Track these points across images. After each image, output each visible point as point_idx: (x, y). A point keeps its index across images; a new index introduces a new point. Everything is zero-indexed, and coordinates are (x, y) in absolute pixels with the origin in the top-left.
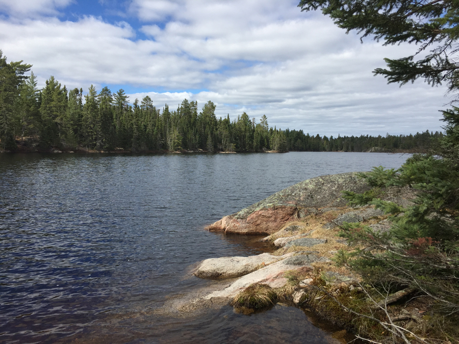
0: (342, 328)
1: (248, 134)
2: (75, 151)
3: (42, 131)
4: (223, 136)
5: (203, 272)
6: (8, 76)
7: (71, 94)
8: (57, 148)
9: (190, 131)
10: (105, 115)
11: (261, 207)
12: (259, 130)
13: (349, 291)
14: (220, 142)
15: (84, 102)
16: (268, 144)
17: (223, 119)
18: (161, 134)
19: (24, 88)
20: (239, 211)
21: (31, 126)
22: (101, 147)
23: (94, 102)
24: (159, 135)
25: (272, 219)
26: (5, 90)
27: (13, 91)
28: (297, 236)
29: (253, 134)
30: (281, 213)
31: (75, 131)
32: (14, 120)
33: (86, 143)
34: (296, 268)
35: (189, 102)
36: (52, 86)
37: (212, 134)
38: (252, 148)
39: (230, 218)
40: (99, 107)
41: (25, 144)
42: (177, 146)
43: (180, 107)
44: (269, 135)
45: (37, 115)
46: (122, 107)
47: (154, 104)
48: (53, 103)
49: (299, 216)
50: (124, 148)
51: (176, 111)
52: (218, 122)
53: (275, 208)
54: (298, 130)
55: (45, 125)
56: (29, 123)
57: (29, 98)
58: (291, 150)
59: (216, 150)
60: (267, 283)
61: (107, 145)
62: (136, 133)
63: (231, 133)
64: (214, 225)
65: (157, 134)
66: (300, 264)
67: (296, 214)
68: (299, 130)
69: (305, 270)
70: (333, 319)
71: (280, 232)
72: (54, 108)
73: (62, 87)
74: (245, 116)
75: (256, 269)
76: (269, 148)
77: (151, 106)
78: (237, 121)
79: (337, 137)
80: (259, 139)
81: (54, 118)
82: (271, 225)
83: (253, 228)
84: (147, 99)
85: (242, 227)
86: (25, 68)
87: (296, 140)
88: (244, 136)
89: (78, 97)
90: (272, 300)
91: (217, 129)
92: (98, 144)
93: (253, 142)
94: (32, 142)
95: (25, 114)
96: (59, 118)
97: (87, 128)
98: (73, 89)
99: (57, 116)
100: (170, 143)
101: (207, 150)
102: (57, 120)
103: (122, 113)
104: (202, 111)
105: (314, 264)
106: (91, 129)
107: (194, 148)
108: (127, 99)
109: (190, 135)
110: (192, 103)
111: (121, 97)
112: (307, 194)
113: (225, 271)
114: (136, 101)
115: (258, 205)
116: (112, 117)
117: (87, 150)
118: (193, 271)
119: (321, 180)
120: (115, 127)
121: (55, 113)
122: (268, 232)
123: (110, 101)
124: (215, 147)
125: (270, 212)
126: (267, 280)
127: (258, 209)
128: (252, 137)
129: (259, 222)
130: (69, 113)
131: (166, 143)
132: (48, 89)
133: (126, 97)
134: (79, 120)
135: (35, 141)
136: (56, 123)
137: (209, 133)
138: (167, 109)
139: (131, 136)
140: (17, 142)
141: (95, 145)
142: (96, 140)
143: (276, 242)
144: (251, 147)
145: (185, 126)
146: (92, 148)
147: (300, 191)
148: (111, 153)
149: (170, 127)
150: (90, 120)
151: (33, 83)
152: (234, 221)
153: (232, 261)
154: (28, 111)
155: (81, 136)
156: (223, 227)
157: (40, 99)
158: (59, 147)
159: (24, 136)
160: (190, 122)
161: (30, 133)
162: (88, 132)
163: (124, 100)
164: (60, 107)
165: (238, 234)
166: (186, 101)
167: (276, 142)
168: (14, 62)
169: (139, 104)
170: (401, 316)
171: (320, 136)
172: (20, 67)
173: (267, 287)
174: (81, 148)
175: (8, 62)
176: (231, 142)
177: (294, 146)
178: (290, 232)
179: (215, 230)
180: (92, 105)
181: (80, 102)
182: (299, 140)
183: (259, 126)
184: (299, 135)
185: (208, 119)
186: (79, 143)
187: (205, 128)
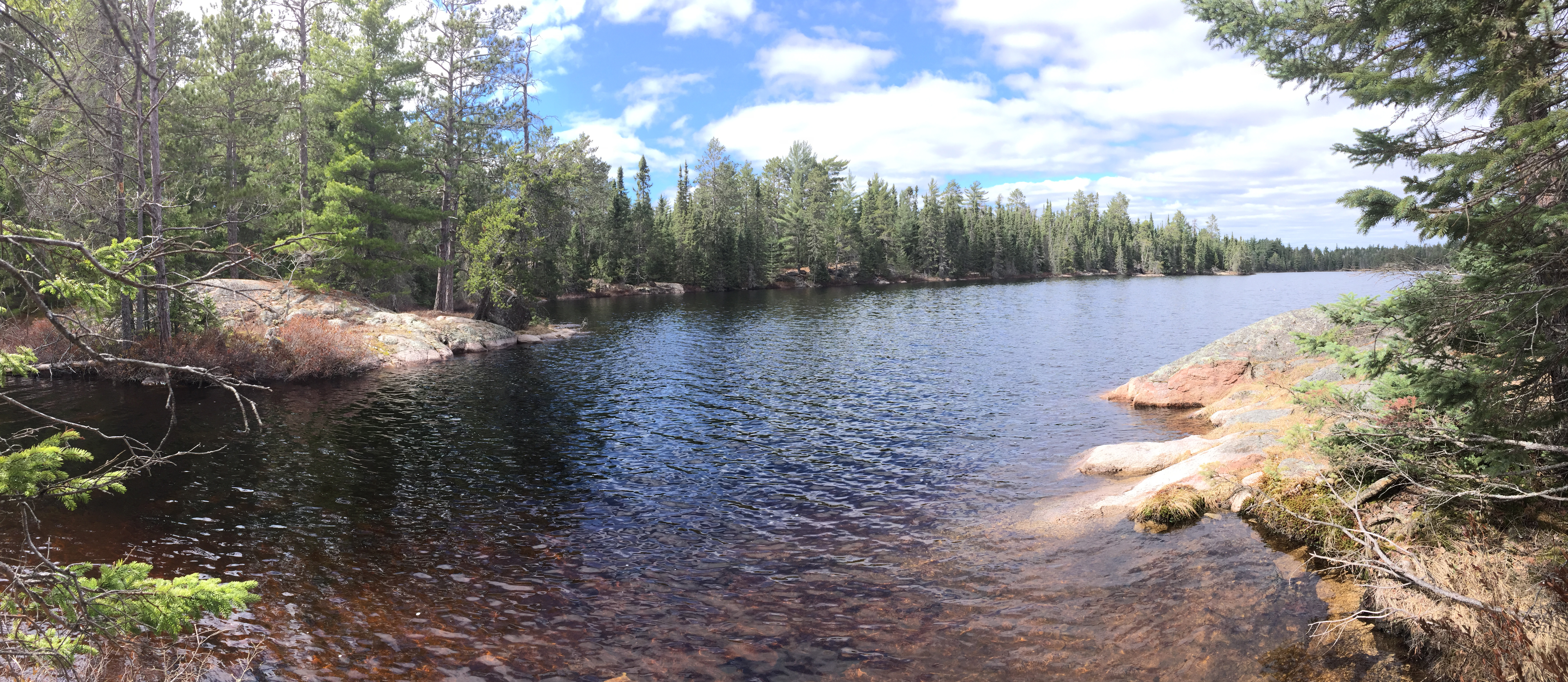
0: (1302, 544)
1: (1184, 246)
2: (909, 280)
3: (863, 254)
4: (1143, 249)
5: (1093, 466)
6: (819, 180)
7: (903, 196)
8: (883, 277)
9: (1088, 242)
10: (951, 224)
11: (1192, 362)
12: (1204, 239)
13: (1315, 486)
14: (1139, 259)
15: (921, 206)
16: (1221, 262)
17: (1142, 221)
18: (1040, 248)
19: (839, 194)
20: (1155, 370)
21: (848, 248)
22: (946, 272)
23: (935, 205)
24: (1036, 250)
25: (1210, 381)
26: (816, 200)
27: (826, 200)
28: (1248, 407)
29: (1194, 246)
30: (1224, 372)
31: (908, 251)
32: (825, 242)
33: (924, 266)
34: (1241, 457)
35: (1086, 195)
36: (876, 190)
37: (1123, 245)
38: (1193, 268)
39: (1142, 381)
40: (942, 211)
41: (841, 274)
42: (1067, 265)
43: (1071, 202)
44: (1222, 247)
45: (856, 231)
46: (977, 209)
47: (1027, 201)
48: (877, 213)
49: (1253, 375)
50: (981, 272)
51: (1065, 210)
52: (1134, 227)
53: (1215, 365)
54: (1272, 238)
55: (866, 245)
56: (845, 245)
57: (846, 208)
58: (1260, 269)
59: (1131, 272)
60: (1190, 483)
61: (955, 270)
62: (999, 249)
63: (1156, 244)
64: (1116, 392)
65: (1033, 248)
66: (1244, 451)
67: (1249, 372)
68: (1274, 239)
69: (1253, 459)
70: (1289, 532)
71: (1223, 402)
72: (879, 219)
73: (890, 188)
74: (1180, 217)
75: (1176, 462)
76: (1222, 268)
77: (1023, 204)
78: (1165, 224)
79: (1334, 249)
80: (1204, 254)
81: (878, 234)
82: (1208, 391)
83: (1177, 398)
84: (1017, 194)
85: (1161, 396)
86: (839, 166)
87: (1270, 255)
88: (1179, 249)
89: (912, 200)
90: (1197, 509)
91: (1132, 238)
92: (941, 268)
93: (1193, 258)
94: (849, 272)
95: (840, 231)
96: (885, 233)
97: (925, 244)
98: (905, 188)
99: (882, 230)
100: (1054, 262)
101: (1115, 271)
102: (884, 236)
103: (977, 218)
104: (1106, 209)
105: (1267, 449)
106: (931, 245)
107: (1093, 268)
108: (985, 197)
109: (1088, 248)
110: (1091, 196)
111: (977, 195)
112: (1269, 340)
113: (1127, 465)
114: (1000, 198)
115: (1187, 360)
116: (961, 225)
117: (926, 277)
118: (1078, 465)
119: (1291, 317)
120: (967, 241)
121: (880, 226)
122: (1202, 402)
123: (959, 201)
124: (1129, 266)
125: (1207, 370)
126: (1191, 478)
127: (1186, 366)
128: (1191, 251)
129: (1187, 387)
130: (899, 225)
131: (1047, 262)
132: (870, 192)
133: (983, 193)
134: (914, 234)
135: (853, 269)
136: (882, 241)
137: (1119, 244)
138: (1049, 207)
139: (992, 254)
140: (831, 271)
141: (937, 269)
142: (938, 261)
143: (1214, 418)
144: (1191, 266)
145: (1080, 234)
146: (933, 275)
147: (1256, 336)
148: (960, 281)
149: (1055, 235)
150: (929, 233)
151: (851, 186)
152: (1148, 385)
153: (1139, 449)
154: (844, 227)
155: (917, 256)
156: (1129, 396)
157: (860, 208)
158: (886, 276)
159: (840, 262)
160: (1087, 227)
161: (847, 258)
162: (927, 251)
163: (980, 197)
164: (887, 217)
165: (1154, 406)
166: (1080, 194)
167: (1234, 259)
168: (827, 159)
169: (1004, 202)
170: (1381, 517)
171: (1309, 247)
172: (833, 165)
173: (1191, 489)
174: (916, 275)
175: (819, 161)
176: (1157, 258)
177: (1266, 264)
178: (1237, 400)
179: (1117, 400)
180: (933, 210)
181: (916, 207)
182: (1275, 255)
183: (1203, 232)
184: (1276, 247)
185: (1117, 221)
186: (914, 267)
187: (1111, 236)
